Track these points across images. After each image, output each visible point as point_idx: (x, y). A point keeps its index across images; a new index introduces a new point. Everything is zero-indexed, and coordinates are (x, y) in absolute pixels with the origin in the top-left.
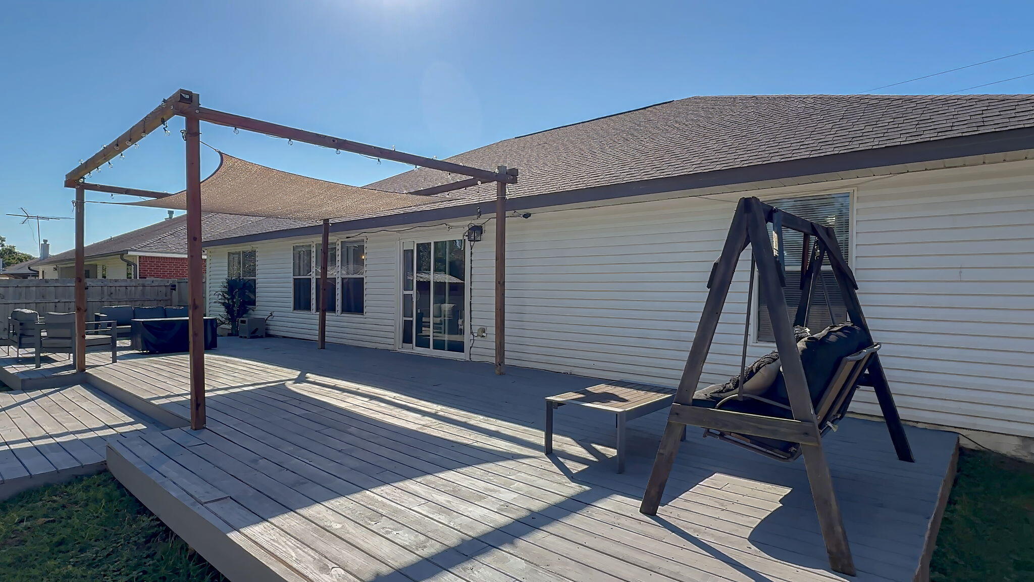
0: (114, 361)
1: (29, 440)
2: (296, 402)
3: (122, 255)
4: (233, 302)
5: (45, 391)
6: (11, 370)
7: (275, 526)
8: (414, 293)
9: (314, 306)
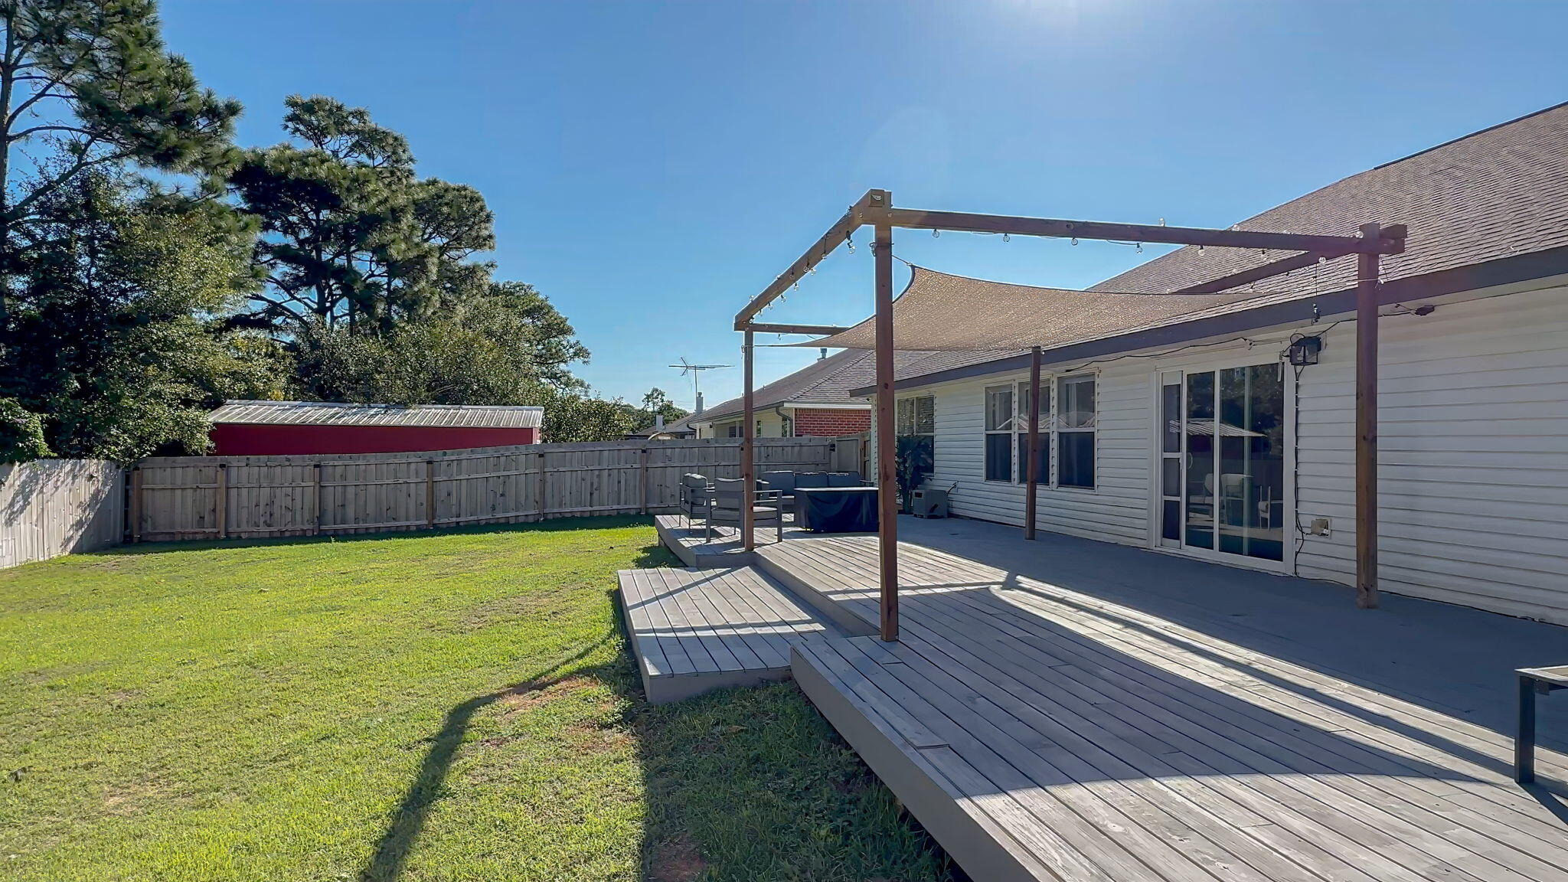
0: (780, 540)
1: (713, 628)
2: (1009, 618)
3: (777, 408)
4: (904, 466)
5: (718, 571)
6: (687, 543)
7: (1021, 805)
8: (1183, 455)
9: (1015, 475)
